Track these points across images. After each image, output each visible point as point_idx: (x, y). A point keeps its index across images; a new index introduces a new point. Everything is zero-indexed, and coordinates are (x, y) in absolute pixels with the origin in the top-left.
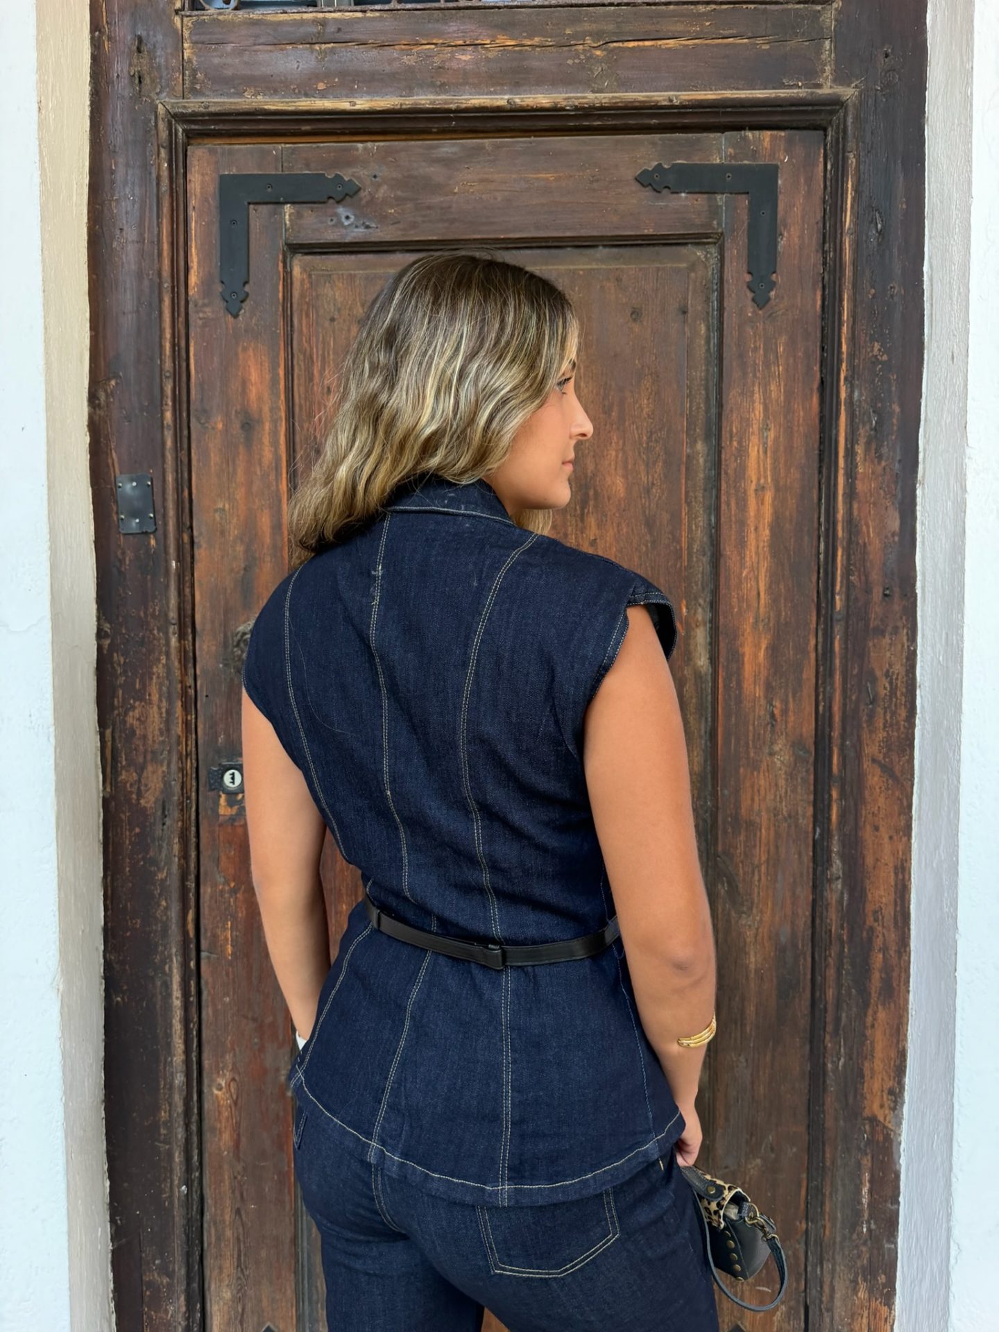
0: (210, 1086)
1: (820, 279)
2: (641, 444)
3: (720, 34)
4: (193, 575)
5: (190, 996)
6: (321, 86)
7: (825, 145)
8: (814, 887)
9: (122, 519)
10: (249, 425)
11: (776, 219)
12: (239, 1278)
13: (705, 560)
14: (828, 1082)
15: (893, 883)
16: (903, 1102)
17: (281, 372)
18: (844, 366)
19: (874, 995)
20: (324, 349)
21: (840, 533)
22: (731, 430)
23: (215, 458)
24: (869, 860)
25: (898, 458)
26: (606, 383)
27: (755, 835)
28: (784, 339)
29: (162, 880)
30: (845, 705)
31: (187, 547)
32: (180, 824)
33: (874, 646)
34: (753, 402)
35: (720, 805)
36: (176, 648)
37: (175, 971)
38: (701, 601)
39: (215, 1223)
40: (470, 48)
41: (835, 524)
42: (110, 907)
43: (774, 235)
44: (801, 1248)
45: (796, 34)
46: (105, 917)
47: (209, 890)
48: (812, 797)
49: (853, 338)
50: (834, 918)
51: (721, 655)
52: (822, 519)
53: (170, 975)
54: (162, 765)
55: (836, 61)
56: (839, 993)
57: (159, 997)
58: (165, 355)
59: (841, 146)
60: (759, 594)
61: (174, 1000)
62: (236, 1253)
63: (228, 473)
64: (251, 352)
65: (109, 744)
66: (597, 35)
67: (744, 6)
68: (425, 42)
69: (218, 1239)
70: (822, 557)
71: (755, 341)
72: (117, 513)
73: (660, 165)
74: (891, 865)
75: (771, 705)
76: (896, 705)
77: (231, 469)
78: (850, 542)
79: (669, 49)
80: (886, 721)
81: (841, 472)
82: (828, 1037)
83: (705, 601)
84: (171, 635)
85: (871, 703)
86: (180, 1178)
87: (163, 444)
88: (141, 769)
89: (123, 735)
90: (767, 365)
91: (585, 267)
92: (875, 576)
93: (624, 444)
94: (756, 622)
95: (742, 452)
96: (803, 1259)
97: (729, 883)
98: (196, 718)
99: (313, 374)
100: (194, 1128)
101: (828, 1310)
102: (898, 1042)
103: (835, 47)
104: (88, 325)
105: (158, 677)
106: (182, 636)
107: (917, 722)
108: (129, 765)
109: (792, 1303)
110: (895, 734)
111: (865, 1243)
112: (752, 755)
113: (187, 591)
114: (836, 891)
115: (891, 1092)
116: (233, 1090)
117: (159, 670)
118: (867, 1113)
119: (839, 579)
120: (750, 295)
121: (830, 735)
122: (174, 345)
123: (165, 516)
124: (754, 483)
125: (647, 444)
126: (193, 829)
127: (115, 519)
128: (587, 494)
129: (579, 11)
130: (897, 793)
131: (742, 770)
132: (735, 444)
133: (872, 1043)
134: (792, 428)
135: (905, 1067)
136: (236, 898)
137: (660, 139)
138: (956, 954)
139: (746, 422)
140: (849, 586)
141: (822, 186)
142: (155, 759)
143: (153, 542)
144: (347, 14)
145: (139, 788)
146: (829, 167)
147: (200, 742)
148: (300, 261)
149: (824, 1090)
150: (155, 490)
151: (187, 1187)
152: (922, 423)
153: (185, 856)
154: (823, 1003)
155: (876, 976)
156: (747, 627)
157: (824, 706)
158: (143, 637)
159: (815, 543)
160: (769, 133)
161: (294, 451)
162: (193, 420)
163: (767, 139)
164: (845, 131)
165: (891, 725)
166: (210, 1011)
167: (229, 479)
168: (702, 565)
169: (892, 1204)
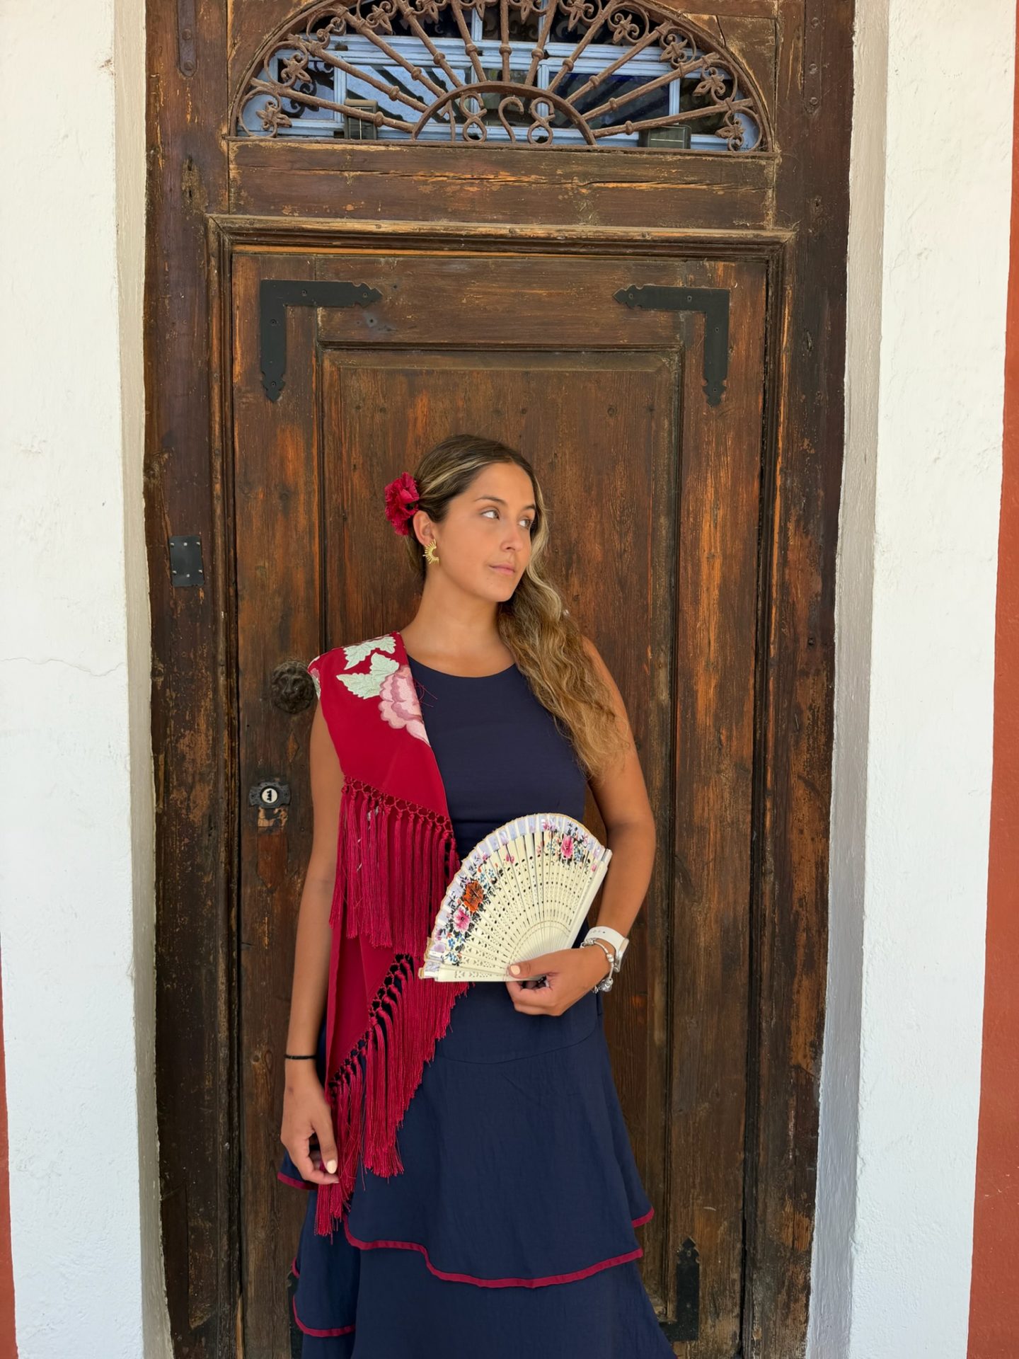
0: (248, 1058)
1: (762, 385)
2: (615, 518)
3: (685, 180)
4: (237, 622)
5: (233, 981)
6: (350, 207)
7: (767, 275)
8: (752, 879)
9: (175, 574)
10: (287, 495)
11: (727, 336)
12: (272, 1220)
13: (667, 613)
14: (763, 1038)
15: (814, 876)
16: (822, 1052)
17: (315, 451)
18: (780, 459)
19: (799, 967)
20: (351, 431)
21: (774, 595)
22: (688, 509)
23: (257, 523)
24: (796, 858)
25: (822, 533)
26: (587, 467)
27: (705, 838)
28: (731, 434)
29: (208, 883)
30: (777, 733)
31: (233, 599)
32: (226, 835)
33: (800, 684)
34: (706, 486)
35: (677, 814)
36: (224, 685)
37: (221, 960)
38: (663, 647)
39: (252, 1174)
40: (477, 182)
41: (770, 587)
42: (162, 907)
43: (725, 346)
44: (740, 1174)
45: (746, 183)
46: (157, 915)
47: (249, 891)
48: (750, 807)
49: (788, 436)
50: (768, 904)
51: (679, 691)
52: (760, 583)
53: (216, 964)
54: (209, 785)
55: (778, 208)
56: (772, 965)
57: (205, 983)
58: (215, 435)
59: (780, 279)
60: (709, 642)
61: (220, 985)
62: (270, 1198)
63: (268, 536)
64: (288, 433)
65: (162, 767)
66: (584, 176)
67: (704, 158)
68: (439, 174)
69: (255, 1188)
70: (760, 612)
71: (709, 436)
72: (171, 569)
73: (634, 287)
74: (813, 861)
75: (719, 732)
76: (817, 732)
77: (271, 533)
78: (782, 601)
79: (642, 191)
80: (810, 745)
81: (776, 546)
82: (763, 1002)
83: (666, 647)
84: (219, 674)
85: (798, 731)
86: (224, 1136)
87: (212, 511)
88: (190, 789)
89: (175, 759)
90: (718, 455)
91: (570, 370)
92: (802, 628)
93: (601, 517)
94: (707, 665)
95: (697, 527)
96: (741, 1183)
97: (684, 878)
98: (239, 745)
99: (341, 453)
100: (235, 1093)
101: (761, 1223)
102: (818, 1005)
103: (776, 196)
104: (144, 406)
105: (206, 710)
106: (228, 675)
107: (834, 746)
108: (180, 785)
109: (733, 1219)
110: (817, 755)
111: (791, 1168)
112: (703, 773)
113: (233, 636)
114: (769, 883)
115: (812, 1045)
116: (268, 1061)
117: (207, 703)
118: (793, 1062)
119: (773, 632)
120: (705, 397)
121: (765, 757)
122: (222, 426)
123: (214, 572)
124: (706, 552)
125: (620, 517)
126: (236, 839)
127: (168, 573)
128: (571, 558)
129: (569, 156)
130: (818, 803)
131: (695, 785)
132: (691, 519)
133: (798, 1005)
134: (737, 508)
135: (824, 1024)
136: (272, 897)
137: (634, 265)
138: (863, 931)
139: (700, 502)
140: (781, 637)
141: (764, 308)
142: (202, 780)
143: (202, 594)
144: (372, 147)
145: (188, 804)
146: (770, 294)
147: (243, 764)
148: (330, 355)
149: (760, 1044)
150: (204, 549)
151: (230, 1143)
152: (841, 505)
153: (229, 862)
154: (759, 974)
155: (801, 952)
156: (700, 668)
157: (761, 734)
158: (193, 675)
159: (754, 601)
160: (723, 263)
161: (324, 518)
162: (237, 490)
163: (721, 269)
164: (783, 267)
165: (813, 749)
166: (249, 993)
167: (268, 541)
168: (664, 617)
169: (812, 1135)
